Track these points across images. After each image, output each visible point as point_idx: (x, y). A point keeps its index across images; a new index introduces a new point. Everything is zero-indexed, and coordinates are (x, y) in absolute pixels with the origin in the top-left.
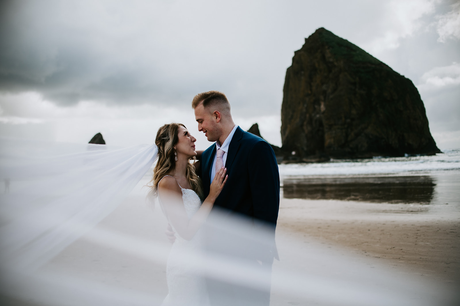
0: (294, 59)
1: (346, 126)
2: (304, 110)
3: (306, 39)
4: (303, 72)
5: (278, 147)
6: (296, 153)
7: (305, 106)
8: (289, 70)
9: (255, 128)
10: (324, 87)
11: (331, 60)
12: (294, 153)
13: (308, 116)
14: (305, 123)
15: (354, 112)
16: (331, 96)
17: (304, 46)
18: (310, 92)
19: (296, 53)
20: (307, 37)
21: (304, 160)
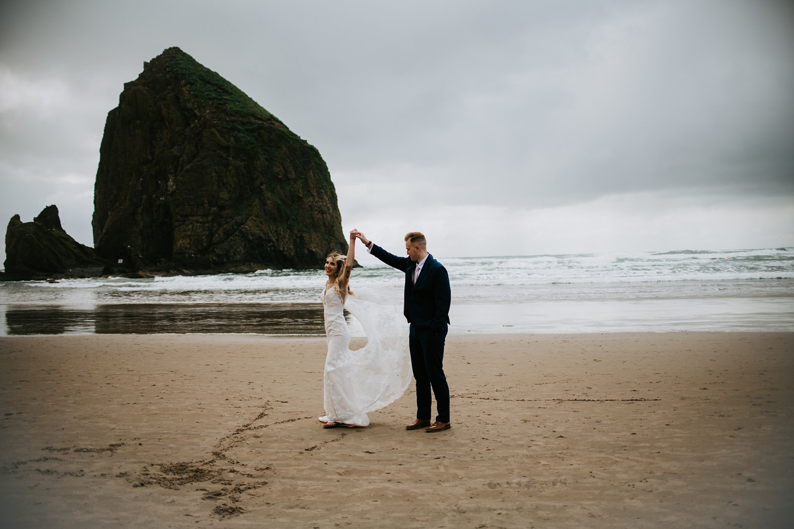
0: (122, 97)
1: (210, 218)
2: (139, 188)
3: (146, 64)
5: (91, 248)
6: (123, 262)
8: (112, 115)
9: (50, 215)
10: (175, 150)
11: (189, 105)
12: (120, 261)
13: (145, 196)
14: (140, 210)
15: (224, 195)
16: (188, 167)
17: (142, 75)
18: (150, 157)
19: (127, 86)
21: (140, 273)
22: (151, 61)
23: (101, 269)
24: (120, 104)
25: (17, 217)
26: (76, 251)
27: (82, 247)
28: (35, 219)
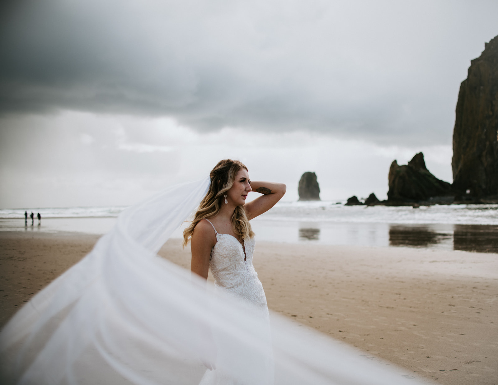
0: (470, 70)
2: (484, 136)
3: (486, 44)
4: (482, 87)
5: (448, 184)
6: (471, 192)
7: (485, 131)
8: (464, 85)
9: (419, 159)
12: (468, 192)
13: (488, 143)
14: (484, 153)
17: (483, 53)
18: (491, 113)
19: (473, 62)
20: (488, 41)
21: (482, 200)
22: (490, 42)
23: (453, 197)
24: (468, 76)
25: (395, 162)
26: (436, 184)
27: (441, 182)
28: (409, 163)
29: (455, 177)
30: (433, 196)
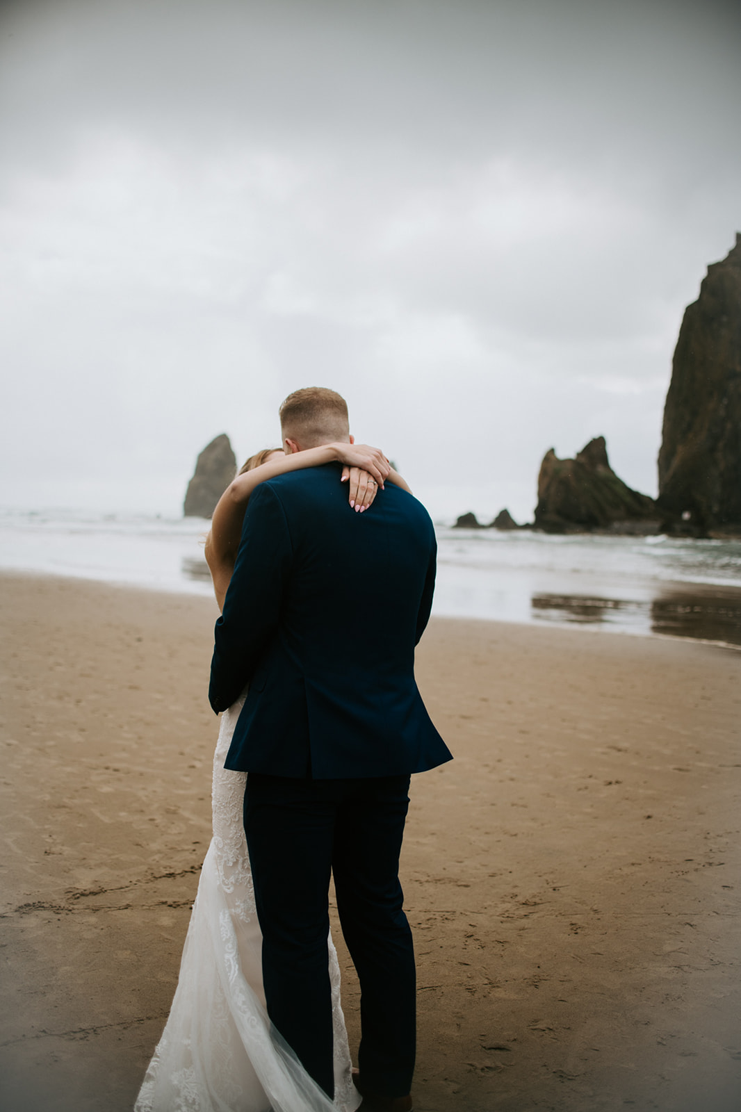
0: (705, 284)
2: (722, 413)
3: (738, 236)
4: (725, 319)
5: (649, 499)
6: (692, 518)
7: (725, 401)
8: (690, 312)
9: (596, 450)
12: (686, 516)
13: (729, 426)
14: (721, 445)
17: (732, 253)
19: (711, 268)
23: (656, 525)
24: (701, 295)
25: (552, 451)
26: (628, 499)
27: (636, 495)
28: (579, 455)
29: (663, 485)
30: (621, 519)
